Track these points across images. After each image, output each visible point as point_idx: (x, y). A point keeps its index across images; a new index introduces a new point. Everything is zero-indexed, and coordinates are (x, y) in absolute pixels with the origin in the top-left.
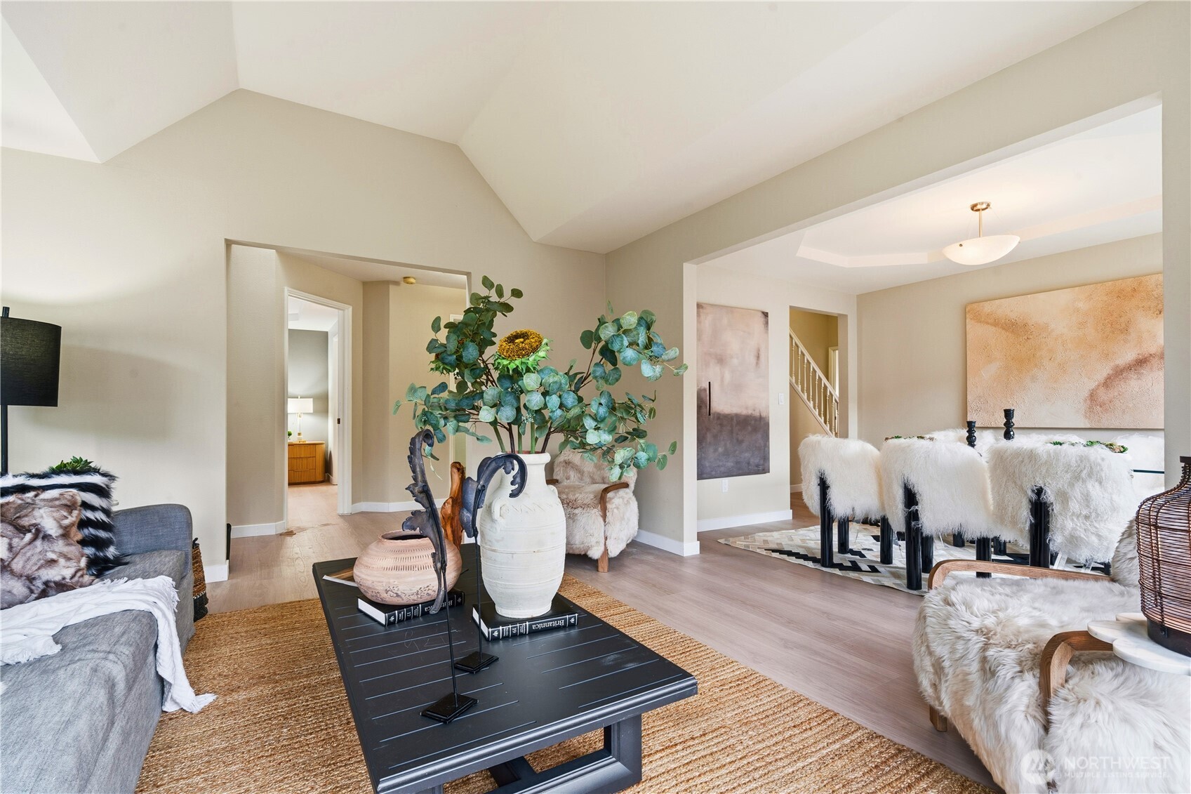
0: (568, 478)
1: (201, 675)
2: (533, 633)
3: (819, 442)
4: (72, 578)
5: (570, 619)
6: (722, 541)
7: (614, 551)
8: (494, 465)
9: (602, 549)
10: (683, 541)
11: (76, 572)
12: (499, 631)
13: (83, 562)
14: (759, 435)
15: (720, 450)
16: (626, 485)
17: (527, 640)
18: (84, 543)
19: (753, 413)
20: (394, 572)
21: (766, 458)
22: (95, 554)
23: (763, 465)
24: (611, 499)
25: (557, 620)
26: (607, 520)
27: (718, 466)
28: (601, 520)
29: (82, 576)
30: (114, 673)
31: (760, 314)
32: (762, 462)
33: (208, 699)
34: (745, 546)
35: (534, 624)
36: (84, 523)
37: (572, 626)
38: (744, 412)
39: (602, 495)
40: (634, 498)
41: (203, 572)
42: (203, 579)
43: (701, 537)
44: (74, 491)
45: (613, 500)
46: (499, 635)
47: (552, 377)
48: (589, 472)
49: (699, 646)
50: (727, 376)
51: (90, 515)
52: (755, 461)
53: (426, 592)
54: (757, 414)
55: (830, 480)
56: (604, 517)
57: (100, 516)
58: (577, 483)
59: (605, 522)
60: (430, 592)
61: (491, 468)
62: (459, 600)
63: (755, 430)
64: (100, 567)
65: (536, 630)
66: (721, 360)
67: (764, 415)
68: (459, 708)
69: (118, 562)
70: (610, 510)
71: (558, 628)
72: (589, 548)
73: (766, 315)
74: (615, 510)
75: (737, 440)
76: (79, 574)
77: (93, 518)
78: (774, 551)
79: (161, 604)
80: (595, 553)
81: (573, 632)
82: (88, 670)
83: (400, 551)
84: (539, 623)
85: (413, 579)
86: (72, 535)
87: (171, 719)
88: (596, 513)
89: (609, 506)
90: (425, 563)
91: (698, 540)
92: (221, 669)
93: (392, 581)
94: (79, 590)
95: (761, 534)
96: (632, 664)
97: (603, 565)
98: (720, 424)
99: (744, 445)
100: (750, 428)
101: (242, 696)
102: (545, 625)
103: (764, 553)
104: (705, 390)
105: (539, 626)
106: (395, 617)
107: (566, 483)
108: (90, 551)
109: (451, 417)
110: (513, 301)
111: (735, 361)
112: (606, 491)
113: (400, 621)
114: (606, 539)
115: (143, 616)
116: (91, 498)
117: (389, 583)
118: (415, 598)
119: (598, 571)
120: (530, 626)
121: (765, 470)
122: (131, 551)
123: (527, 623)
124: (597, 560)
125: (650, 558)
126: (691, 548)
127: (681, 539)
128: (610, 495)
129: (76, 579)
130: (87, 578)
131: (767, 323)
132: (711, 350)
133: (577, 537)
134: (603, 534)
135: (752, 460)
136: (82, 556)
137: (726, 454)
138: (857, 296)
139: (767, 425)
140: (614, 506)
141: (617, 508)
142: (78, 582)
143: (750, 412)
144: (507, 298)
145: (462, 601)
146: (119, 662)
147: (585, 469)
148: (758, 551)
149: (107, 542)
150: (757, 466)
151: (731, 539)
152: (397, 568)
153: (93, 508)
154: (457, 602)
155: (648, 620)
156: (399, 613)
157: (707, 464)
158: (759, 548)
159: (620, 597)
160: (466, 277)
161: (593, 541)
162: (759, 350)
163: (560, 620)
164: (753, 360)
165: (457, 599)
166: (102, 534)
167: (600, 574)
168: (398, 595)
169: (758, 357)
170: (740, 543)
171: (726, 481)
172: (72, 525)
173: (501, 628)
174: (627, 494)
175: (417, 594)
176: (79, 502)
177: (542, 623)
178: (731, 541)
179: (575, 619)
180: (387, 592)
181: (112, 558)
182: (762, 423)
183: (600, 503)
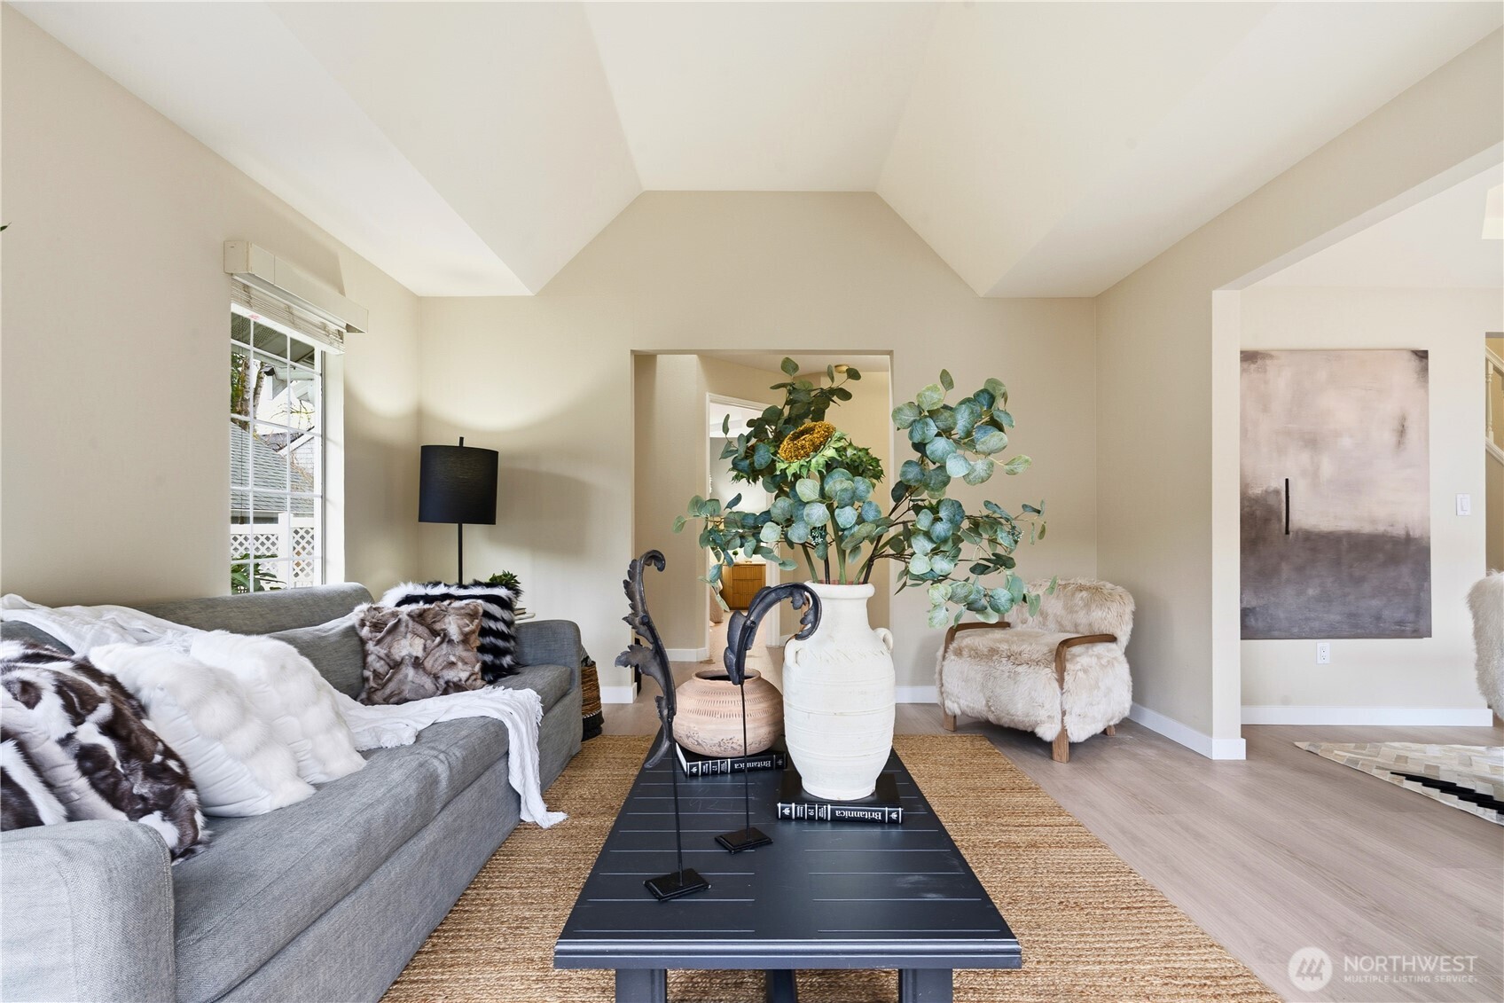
0: (1024, 622)
1: (567, 793)
2: (837, 821)
4: (466, 681)
5: (890, 813)
6: (1303, 745)
7: (1079, 733)
8: (773, 595)
9: (1058, 728)
10: (1210, 733)
11: (470, 676)
12: (791, 809)
13: (477, 667)
14: (1405, 570)
15: (1311, 592)
16: (1112, 639)
17: (827, 829)
18: (482, 649)
19: (1389, 529)
20: (695, 716)
21: (1421, 610)
22: (492, 661)
23: (1415, 623)
24: (1074, 656)
25: (872, 811)
26: (1065, 686)
27: (1308, 620)
28: (1056, 685)
29: (475, 680)
30: (439, 771)
31: (1408, 356)
32: (1411, 617)
33: (559, 817)
34: (1349, 760)
35: (838, 809)
36: (484, 632)
37: (893, 823)
38: (1367, 529)
39: (1058, 648)
40: (1123, 659)
41: (599, 691)
42: (599, 698)
43: (1248, 731)
44: (480, 601)
45: (1078, 659)
46: (791, 813)
47: (839, 483)
48: (1055, 615)
49: (1164, 904)
50: (1327, 467)
51: (493, 625)
52: (1392, 614)
53: (730, 745)
54: (1399, 531)
56: (1061, 681)
57: (501, 627)
58: (1037, 630)
59: (1062, 688)
60: (734, 745)
61: (768, 600)
62: (780, 762)
63: (1394, 560)
64: (493, 674)
65: (842, 817)
66: (1312, 442)
67: (1416, 534)
68: (682, 888)
69: (511, 671)
70: (1071, 673)
71: (873, 822)
72: (1037, 724)
73: (1421, 356)
74: (1081, 674)
75: (1351, 576)
76: (473, 677)
77: (494, 627)
78: (1410, 778)
79: (515, 715)
80: (1048, 732)
81: (894, 831)
82: (415, 764)
83: (705, 693)
84: (845, 810)
85: (713, 727)
86: (471, 642)
87: (526, 829)
88: (1048, 673)
89: (1068, 666)
90: (730, 711)
91: (1242, 737)
92: (585, 792)
93: (692, 725)
94: (470, 692)
95: (1396, 744)
96: (934, 895)
97: (1061, 751)
98: (1313, 550)
99: (1368, 586)
100: (1381, 556)
101: (586, 822)
102: (854, 814)
103: (1388, 777)
104: (1277, 492)
105: (846, 814)
106: (698, 768)
107: (1019, 628)
108: (488, 658)
109: (748, 536)
110: (849, 386)
111: (1346, 442)
112: (1066, 643)
113: (704, 774)
114: (1064, 713)
115: (494, 725)
116: (494, 609)
117: (689, 727)
118: (718, 750)
119: (1052, 758)
120: (833, 812)
121: (1422, 632)
122: (530, 662)
123: (829, 807)
124: (1050, 744)
125: (1150, 753)
126: (1228, 747)
127: (1208, 731)
128: (1076, 650)
129: (470, 681)
130: (479, 682)
131: (1424, 370)
132: (1290, 426)
133: (1020, 706)
134: (1059, 707)
135: (1386, 613)
136: (478, 662)
137: (1326, 600)
139: (1425, 552)
140: (1078, 667)
141: (1085, 671)
142: (471, 685)
143: (1381, 528)
144: (841, 381)
145: (783, 764)
146: (446, 762)
147: (1050, 611)
148: (1375, 772)
149: (505, 652)
150: (1400, 623)
151: (1324, 745)
152: (698, 712)
153: (495, 619)
154: (777, 764)
155: (1094, 844)
156: (703, 765)
157: (1282, 615)
158: (1378, 768)
159: (1067, 804)
160: (889, 356)
161: (1042, 714)
162: (1403, 420)
163: (875, 811)
164: (1388, 437)
165: (777, 761)
166: (500, 643)
167: (1056, 764)
168: (699, 744)
169: (1402, 432)
170: (1341, 754)
172: (473, 632)
173: (793, 805)
174: (1116, 651)
175: (720, 746)
176: (481, 611)
177: (851, 810)
178: (1323, 749)
179: (898, 814)
180: (688, 737)
181: (506, 666)
182: (1413, 549)
183: (1055, 661)
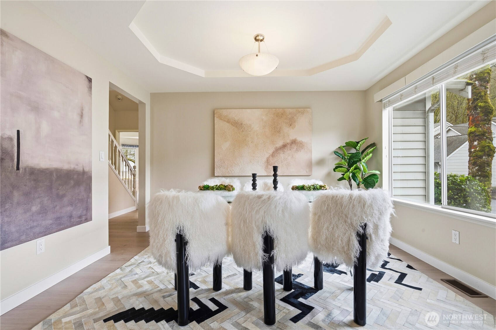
3: (177, 198)
14: (82, 188)
15: (34, 209)
19: (76, 167)
21: (88, 209)
23: (85, 215)
27: (31, 228)
31: (84, 78)
32: (85, 212)
38: (66, 167)
50: (45, 127)
52: (77, 213)
54: (80, 169)
55: (188, 236)
63: (78, 184)
67: (86, 169)
73: (90, 80)
75: (58, 195)
98: (35, 180)
99: (66, 200)
100: (72, 182)
111: (56, 114)
121: (88, 219)
131: (90, 88)
132: (21, 92)
135: (74, 213)
137: (43, 211)
138: (150, 93)
139: (90, 178)
143: (72, 167)
150: (80, 217)
162: (82, 110)
164: (76, 118)
169: (82, 116)
171: (42, 241)
182: (85, 177)
